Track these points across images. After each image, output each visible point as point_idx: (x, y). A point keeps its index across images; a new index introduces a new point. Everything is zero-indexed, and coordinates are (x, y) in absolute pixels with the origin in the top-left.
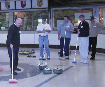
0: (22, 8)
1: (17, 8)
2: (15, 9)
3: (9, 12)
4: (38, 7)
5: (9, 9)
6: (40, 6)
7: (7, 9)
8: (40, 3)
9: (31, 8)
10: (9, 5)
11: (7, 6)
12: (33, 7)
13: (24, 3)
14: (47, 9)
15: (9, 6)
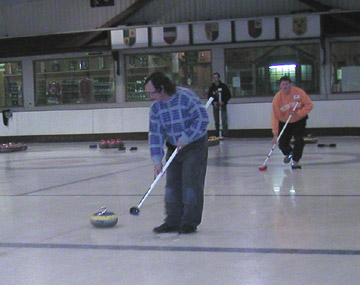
0: (252, 39)
1: (237, 39)
2: (234, 41)
4: (294, 35)
5: (216, 41)
6: (299, 32)
7: (210, 42)
8: (299, 26)
9: (278, 38)
10: (215, 30)
12: (282, 36)
14: (318, 41)
15: (215, 35)
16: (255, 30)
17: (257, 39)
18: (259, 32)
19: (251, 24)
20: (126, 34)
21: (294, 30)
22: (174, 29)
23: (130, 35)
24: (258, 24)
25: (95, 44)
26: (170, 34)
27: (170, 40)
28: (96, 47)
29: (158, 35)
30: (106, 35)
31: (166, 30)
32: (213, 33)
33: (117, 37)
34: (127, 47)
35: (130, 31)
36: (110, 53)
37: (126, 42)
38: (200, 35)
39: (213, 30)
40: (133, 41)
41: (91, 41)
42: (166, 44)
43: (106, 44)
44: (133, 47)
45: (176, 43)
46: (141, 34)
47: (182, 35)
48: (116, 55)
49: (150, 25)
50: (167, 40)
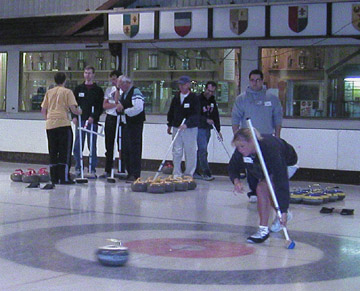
0: (293, 33)
1: (273, 33)
2: (268, 36)
3: (240, 48)
4: (354, 31)
5: (243, 35)
9: (329, 34)
10: (243, 19)
11: (234, 25)
12: (335, 31)
13: (300, 16)
16: (297, 21)
17: (300, 34)
18: (303, 23)
19: (293, 11)
20: (126, 20)
21: (353, 22)
22: (188, 16)
23: (132, 21)
24: (302, 11)
25: (91, 32)
26: (183, 22)
27: (182, 31)
28: (86, 36)
29: (168, 22)
30: (101, 21)
31: (178, 16)
32: (240, 22)
33: (116, 23)
34: (128, 38)
35: (132, 16)
36: (106, 46)
37: (126, 31)
38: (223, 26)
40: (135, 30)
41: (85, 28)
42: (178, 37)
43: (102, 33)
44: (135, 38)
45: (188, 36)
46: (146, 21)
47: (199, 24)
48: (116, 48)
49: (157, 9)
50: (178, 30)
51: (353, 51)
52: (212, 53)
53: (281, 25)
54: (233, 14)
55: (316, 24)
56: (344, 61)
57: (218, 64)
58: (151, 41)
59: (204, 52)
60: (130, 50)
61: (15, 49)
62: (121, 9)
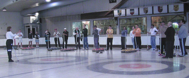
0: (159, 13)
1: (154, 13)
2: (153, 14)
3: (146, 17)
4: (174, 11)
5: (147, 14)
6: (176, 10)
7: (145, 14)
8: (176, 8)
9: (168, 12)
10: (147, 10)
12: (169, 11)
13: (161, 9)
14: (183, 13)
16: (160, 10)
17: (161, 13)
18: (162, 10)
19: (159, 7)
20: (118, 12)
21: (174, 9)
22: (133, 10)
23: (120, 12)
24: (161, 7)
25: (110, 15)
26: (132, 11)
27: (132, 14)
28: (108, 16)
29: (128, 12)
30: (112, 12)
31: (131, 10)
32: (146, 11)
33: (116, 13)
34: (119, 16)
35: (120, 10)
36: (114, 18)
37: (118, 14)
38: (142, 12)
39: (146, 10)
40: (120, 14)
41: (108, 14)
42: (131, 15)
43: (113, 15)
44: (121, 16)
45: (134, 15)
46: (123, 12)
47: (136, 12)
48: (116, 19)
49: (126, 9)
50: (131, 13)
51: (174, 16)
52: (140, 19)
53: (156, 11)
54: (144, 9)
55: (165, 10)
56: (172, 19)
57: (141, 21)
58: (124, 16)
59: (138, 18)
60: (119, 19)
61: (92, 20)
62: (117, 9)
